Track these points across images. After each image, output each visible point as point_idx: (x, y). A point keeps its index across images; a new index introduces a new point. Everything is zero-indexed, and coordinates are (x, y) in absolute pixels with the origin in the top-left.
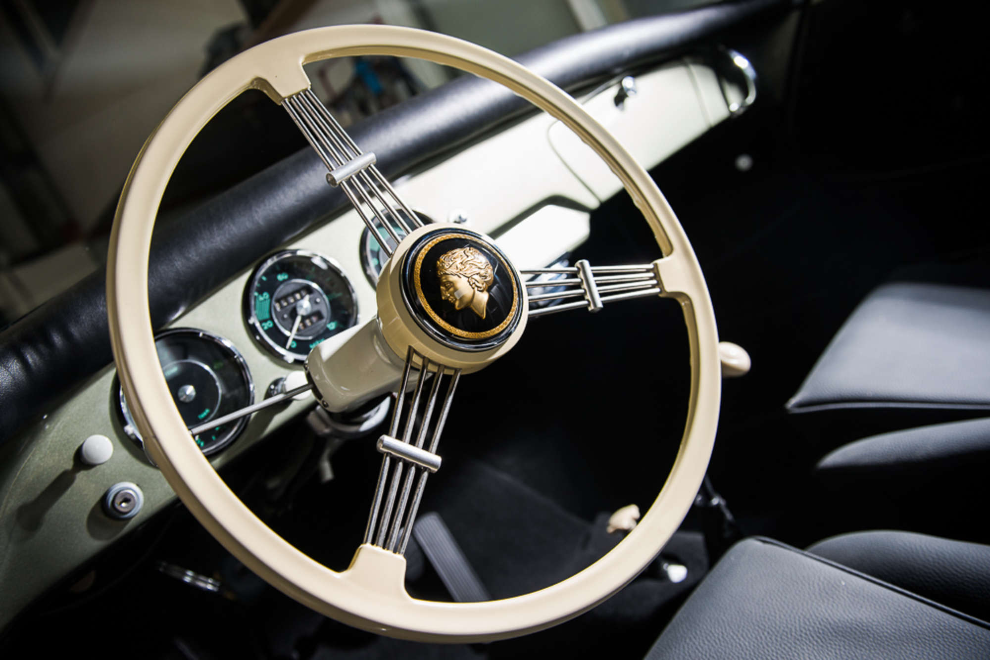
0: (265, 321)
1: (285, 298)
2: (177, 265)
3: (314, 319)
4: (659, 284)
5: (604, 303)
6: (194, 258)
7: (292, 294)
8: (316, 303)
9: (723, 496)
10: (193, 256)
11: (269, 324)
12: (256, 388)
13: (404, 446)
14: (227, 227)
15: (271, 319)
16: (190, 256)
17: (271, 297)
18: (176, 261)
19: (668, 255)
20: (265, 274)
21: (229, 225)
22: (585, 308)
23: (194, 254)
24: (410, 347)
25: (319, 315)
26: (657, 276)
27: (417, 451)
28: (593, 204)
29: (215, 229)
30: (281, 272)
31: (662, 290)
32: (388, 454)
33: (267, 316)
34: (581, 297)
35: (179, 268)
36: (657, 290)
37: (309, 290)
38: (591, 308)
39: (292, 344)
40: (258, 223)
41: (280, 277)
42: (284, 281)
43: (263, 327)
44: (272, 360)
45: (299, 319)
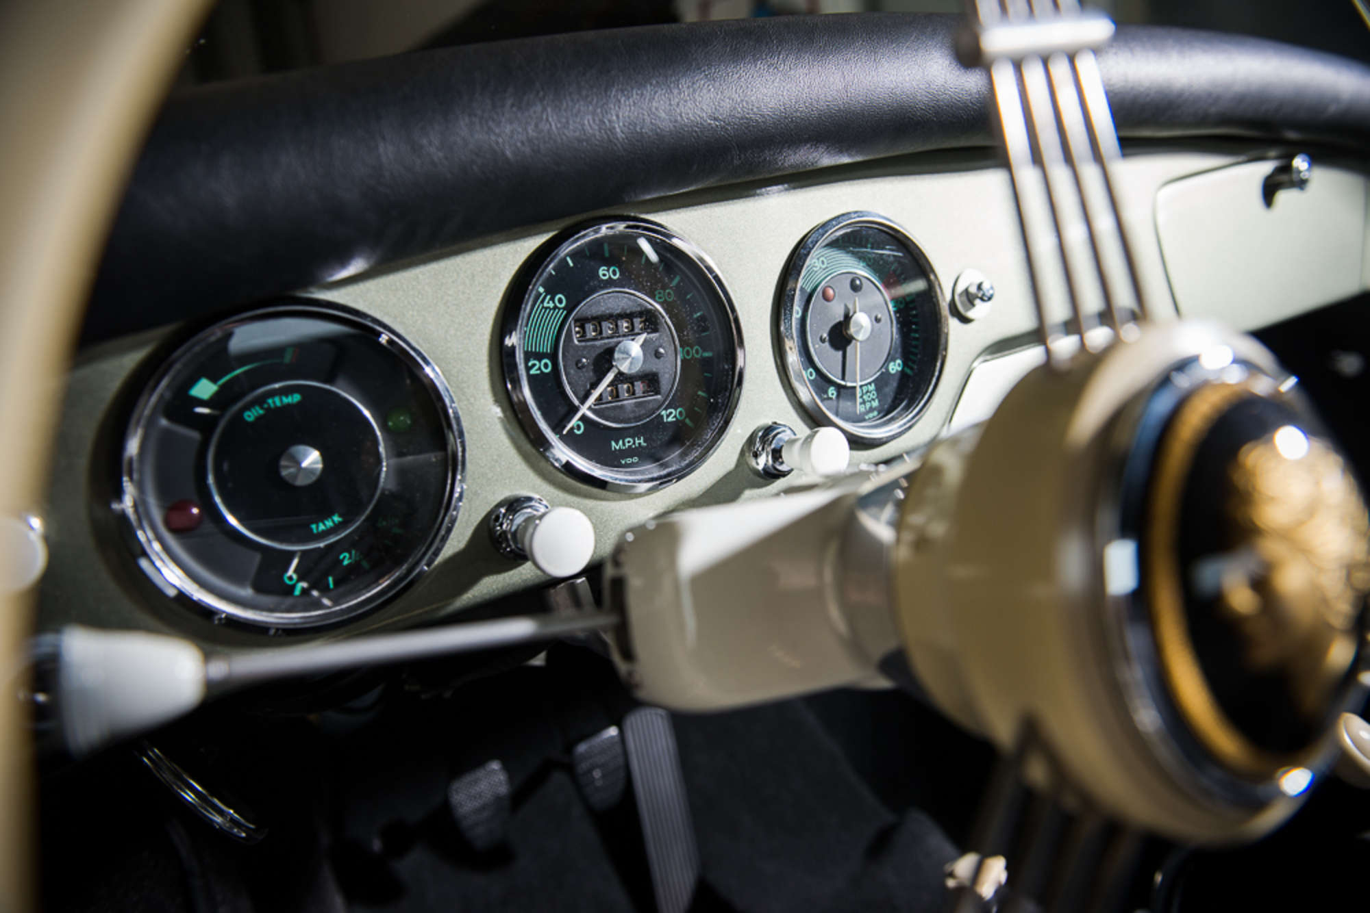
0: (539, 356)
1: (598, 320)
2: (381, 150)
3: (639, 387)
6: (432, 150)
7: (615, 318)
8: (658, 355)
10: (430, 143)
11: (544, 367)
12: (465, 495)
14: (539, 108)
15: (553, 357)
16: (425, 141)
17: (570, 309)
18: (384, 138)
20: (573, 255)
21: (544, 109)
23: (436, 142)
25: (651, 380)
29: (509, 102)
30: (608, 263)
33: (547, 348)
35: (384, 160)
37: (651, 321)
39: (579, 427)
40: (612, 129)
41: (604, 273)
42: (610, 283)
43: (528, 369)
44: (526, 457)
45: (610, 377)
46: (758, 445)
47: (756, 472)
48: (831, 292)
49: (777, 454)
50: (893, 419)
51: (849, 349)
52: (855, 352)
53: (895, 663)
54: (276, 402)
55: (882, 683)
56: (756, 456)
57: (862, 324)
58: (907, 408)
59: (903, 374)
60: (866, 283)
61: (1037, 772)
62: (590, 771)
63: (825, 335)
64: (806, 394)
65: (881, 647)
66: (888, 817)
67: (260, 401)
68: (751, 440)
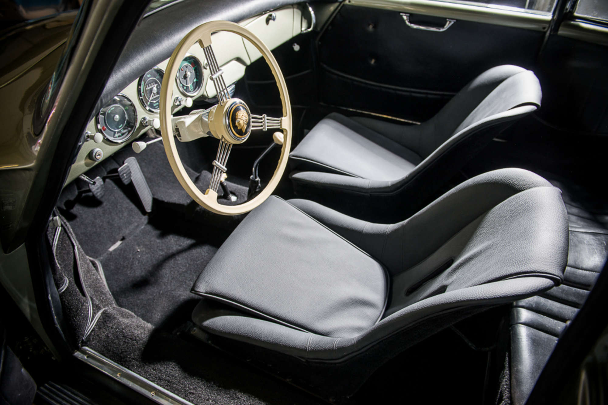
4: (281, 125)
5: (268, 129)
8: (158, 88)
9: (260, 178)
11: (143, 94)
13: (219, 164)
15: (144, 92)
17: (145, 84)
19: (285, 117)
22: (262, 130)
24: (222, 136)
25: (158, 93)
26: (281, 122)
27: (221, 166)
28: (248, 63)
31: (281, 127)
32: (216, 166)
34: (262, 126)
36: (279, 127)
38: (264, 130)
41: (149, 76)
44: (143, 109)
45: (152, 94)
46: (176, 100)
47: (176, 106)
48: (183, 69)
49: (180, 102)
50: (196, 91)
51: (187, 79)
52: (188, 79)
53: (209, 133)
54: (112, 109)
55: (207, 136)
56: (176, 103)
57: (189, 74)
58: (199, 88)
59: (197, 82)
60: (189, 66)
61: (223, 140)
62: (123, 175)
63: (183, 77)
64: (181, 89)
65: (207, 131)
66: (198, 174)
67: (110, 109)
68: (175, 101)
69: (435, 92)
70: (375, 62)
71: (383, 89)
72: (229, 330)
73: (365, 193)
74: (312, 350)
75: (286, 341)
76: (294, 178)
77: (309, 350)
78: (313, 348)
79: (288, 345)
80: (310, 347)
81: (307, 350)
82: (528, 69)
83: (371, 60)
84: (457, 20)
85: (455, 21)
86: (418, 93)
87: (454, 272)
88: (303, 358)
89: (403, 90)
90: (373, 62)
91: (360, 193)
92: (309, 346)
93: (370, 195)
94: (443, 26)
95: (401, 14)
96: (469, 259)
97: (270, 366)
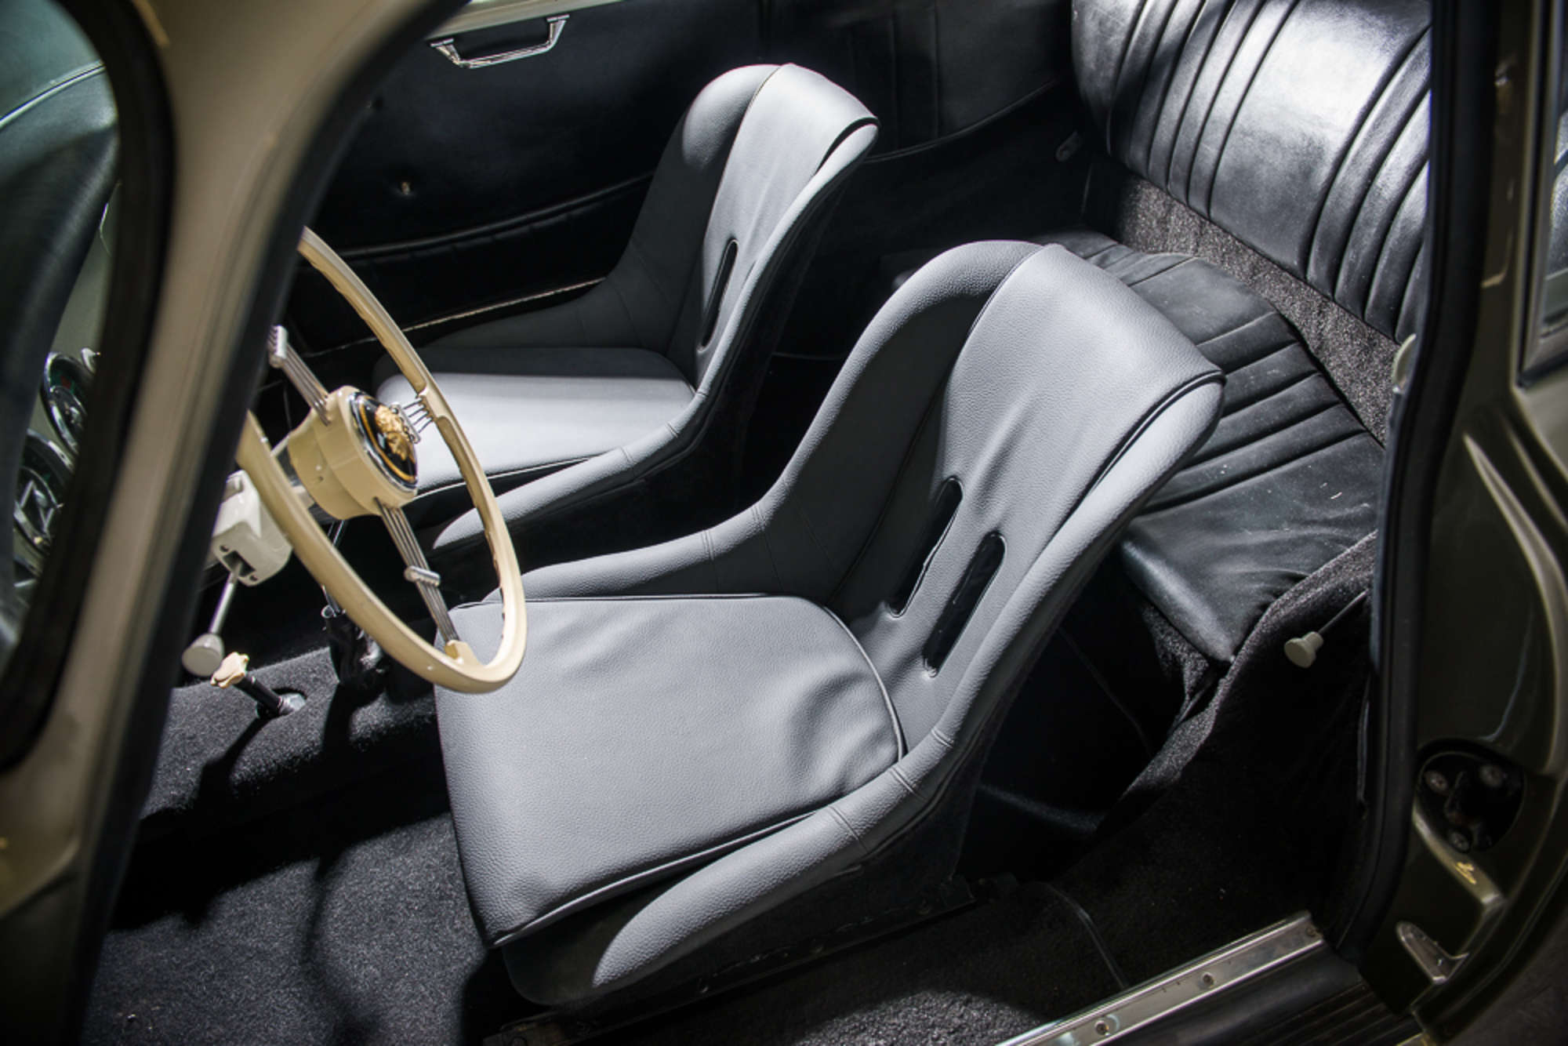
19: (423, 388)
24: (375, 498)
26: (426, 406)
32: (419, 581)
69: (584, 199)
70: (411, 188)
71: (459, 245)
72: (666, 943)
73: (632, 481)
74: (865, 830)
75: (799, 860)
76: (439, 548)
77: (859, 837)
78: (864, 825)
79: (810, 864)
80: (857, 831)
81: (857, 839)
82: (780, 62)
83: (401, 189)
84: (570, 13)
85: (567, 16)
86: (547, 217)
87: (988, 497)
88: (852, 865)
89: (512, 226)
90: (406, 189)
91: (620, 489)
92: (852, 830)
93: (646, 478)
94: (544, 38)
95: (433, 45)
96: (1001, 455)
97: (758, 958)
